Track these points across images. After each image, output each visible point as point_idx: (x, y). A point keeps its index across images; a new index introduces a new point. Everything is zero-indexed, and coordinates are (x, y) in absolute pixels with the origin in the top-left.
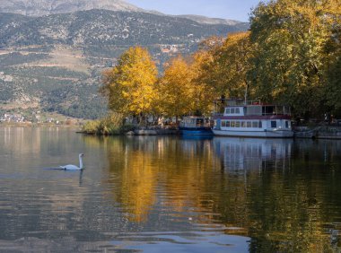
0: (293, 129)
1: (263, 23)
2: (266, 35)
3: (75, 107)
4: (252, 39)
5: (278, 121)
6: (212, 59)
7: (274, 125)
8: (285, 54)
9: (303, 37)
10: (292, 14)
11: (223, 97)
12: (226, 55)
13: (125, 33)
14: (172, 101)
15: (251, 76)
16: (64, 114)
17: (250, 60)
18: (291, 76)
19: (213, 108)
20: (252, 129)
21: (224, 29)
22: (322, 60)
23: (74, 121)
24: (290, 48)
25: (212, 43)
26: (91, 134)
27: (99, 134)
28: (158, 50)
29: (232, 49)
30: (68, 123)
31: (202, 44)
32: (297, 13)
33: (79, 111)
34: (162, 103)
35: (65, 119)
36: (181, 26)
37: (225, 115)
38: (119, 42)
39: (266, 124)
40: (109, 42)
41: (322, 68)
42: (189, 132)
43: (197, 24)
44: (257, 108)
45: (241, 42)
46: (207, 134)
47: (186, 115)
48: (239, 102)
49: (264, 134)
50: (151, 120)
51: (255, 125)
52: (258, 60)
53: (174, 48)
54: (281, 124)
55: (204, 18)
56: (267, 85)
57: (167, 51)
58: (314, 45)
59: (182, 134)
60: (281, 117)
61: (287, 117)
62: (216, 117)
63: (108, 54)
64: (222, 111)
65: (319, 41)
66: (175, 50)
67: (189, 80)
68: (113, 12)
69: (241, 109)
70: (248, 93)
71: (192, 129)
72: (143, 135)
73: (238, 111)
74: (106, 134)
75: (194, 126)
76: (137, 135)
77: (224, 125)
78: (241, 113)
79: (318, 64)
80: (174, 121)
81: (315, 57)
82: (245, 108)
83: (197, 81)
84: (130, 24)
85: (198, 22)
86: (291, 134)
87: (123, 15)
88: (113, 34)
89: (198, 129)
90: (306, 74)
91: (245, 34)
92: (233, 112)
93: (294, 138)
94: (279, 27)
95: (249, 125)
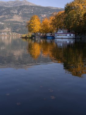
0: (75, 36)
1: (68, 8)
2: (69, 12)
3: (20, 31)
4: (65, 13)
5: (71, 34)
6: (54, 18)
7: (70, 35)
8: (73, 17)
9: (78, 12)
10: (76, 6)
11: (57, 28)
12: (58, 17)
13: (32, 12)
14: (44, 29)
15: (65, 22)
16: (17, 33)
17: (65, 18)
18: (75, 22)
19: (55, 31)
20: (65, 36)
21: (58, 10)
22: (83, 18)
23: (20, 34)
24: (75, 15)
25: (55, 14)
26: (24, 38)
27: (26, 38)
28: (41, 16)
29: (60, 15)
30: (18, 35)
31: (52, 14)
33: (21, 32)
34: (42, 30)
35: (17, 34)
36: (47, 10)
37: (58, 33)
38: (31, 14)
39: (68, 35)
40: (28, 14)
41: (83, 20)
42: (49, 37)
43: (51, 9)
44: (66, 31)
45: (62, 14)
46: (53, 38)
47: (48, 33)
48: (61, 29)
49: (68, 38)
50: (39, 34)
51: (65, 35)
52: (66, 18)
53: (45, 15)
56: (69, 24)
57: (43, 16)
58: (81, 14)
59: (47, 38)
60: (72, 33)
61: (73, 33)
62: (55, 33)
63: (28, 17)
64: (57, 32)
65: (83, 13)
66: (45, 16)
67: (49, 24)
68: (29, 6)
69: (62, 31)
70: (64, 27)
71: (49, 36)
72: (38, 38)
73: (61, 32)
74: (28, 38)
75: (50, 36)
76: (35, 38)
77: (57, 35)
78: (62, 32)
79: (82, 19)
80: (45, 34)
81: (81, 17)
82: (63, 31)
83: (51, 24)
84: (33, 9)
85: (51, 8)
86: (75, 37)
87: (32, 7)
88: (29, 12)
90: (79, 22)
91: (64, 11)
92: (60, 32)
93: (75, 38)
94: (72, 9)
95: (64, 35)
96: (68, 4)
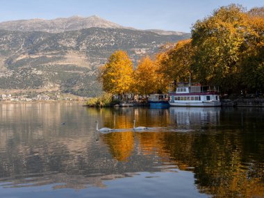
0: (220, 101)
1: (201, 33)
2: (202, 41)
3: (82, 90)
4: (193, 43)
5: (211, 96)
6: (168, 58)
7: (208, 98)
8: (215, 53)
9: (226, 42)
10: (219, 27)
11: (175, 81)
12: (176, 54)
13: (112, 42)
14: (143, 85)
15: (193, 67)
16: (75, 94)
17: (193, 57)
18: (219, 67)
19: (170, 89)
20: (194, 101)
21: (174, 37)
22: (238, 56)
23: (81, 98)
24: (218, 49)
25: (168, 47)
26: (92, 106)
27: (97, 106)
28: (134, 52)
29: (180, 50)
30: (77, 100)
31: (161, 48)
32: (222, 26)
33: (85, 92)
34: (137, 86)
35: (75, 97)
36: (148, 37)
37: (177, 92)
38: (108, 47)
39: (203, 98)
40: (102, 48)
41: (238, 61)
42: (154, 104)
43: (157, 34)
44: (198, 88)
45: (186, 46)
46: (166, 105)
47: (152, 93)
48: (186, 84)
49: (202, 105)
50: (130, 97)
51: (196, 99)
52: (197, 57)
53: (143, 51)
54: (213, 98)
55: (162, 31)
56: (204, 73)
57: (139, 53)
58: (233, 46)
59: (149, 105)
60: (212, 93)
61: (216, 93)
62: (171, 94)
63: (104, 56)
64: (175, 90)
65: (236, 43)
66: (144, 52)
67: (154, 71)
68: (104, 29)
69: (187, 89)
70: (192, 79)
71: (157, 102)
72: (125, 106)
73: (185, 90)
74: (102, 107)
75: (157, 100)
76: (121, 107)
77: (176, 99)
78: (187, 92)
79: (235, 58)
80: (145, 97)
81: (234, 54)
82: (190, 88)
83: (159, 72)
84: (115, 36)
85: (159, 33)
86: (219, 104)
87: (111, 30)
88: (104, 43)
89: (160, 102)
90: (228, 65)
91: (189, 40)
92: (182, 91)
93: (221, 106)
94: (210, 35)
95: (192, 99)
96: (198, 23)
